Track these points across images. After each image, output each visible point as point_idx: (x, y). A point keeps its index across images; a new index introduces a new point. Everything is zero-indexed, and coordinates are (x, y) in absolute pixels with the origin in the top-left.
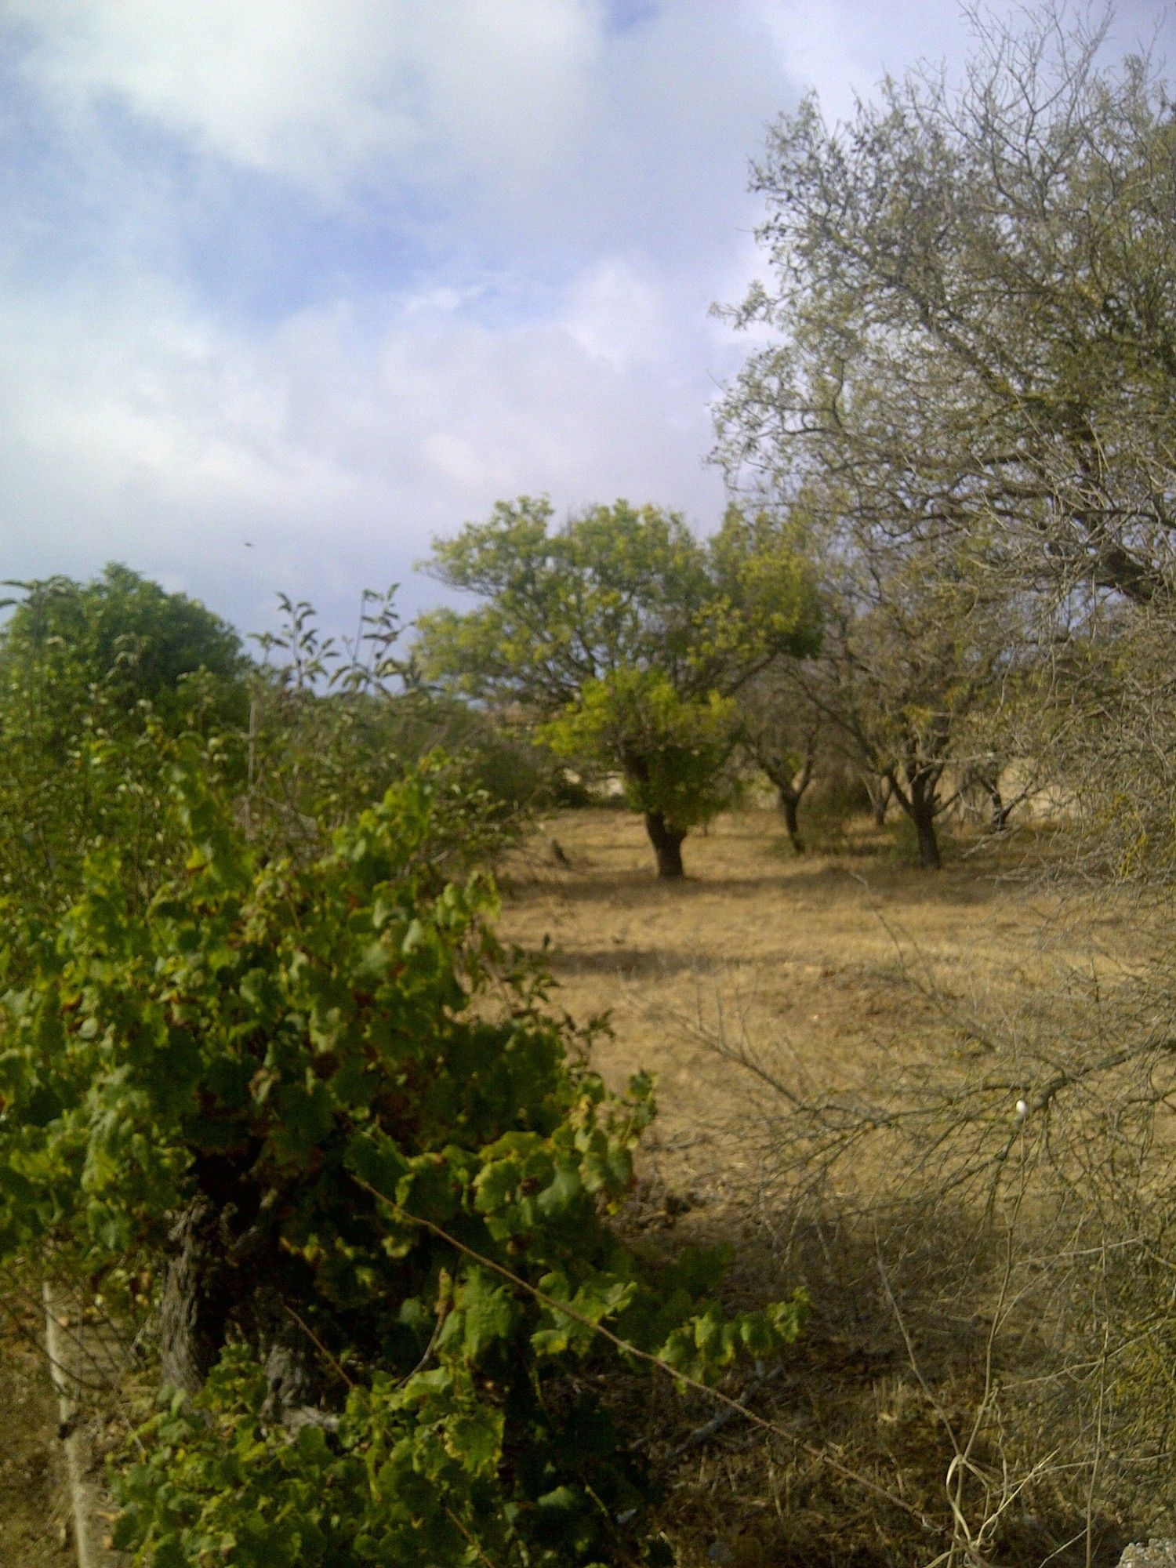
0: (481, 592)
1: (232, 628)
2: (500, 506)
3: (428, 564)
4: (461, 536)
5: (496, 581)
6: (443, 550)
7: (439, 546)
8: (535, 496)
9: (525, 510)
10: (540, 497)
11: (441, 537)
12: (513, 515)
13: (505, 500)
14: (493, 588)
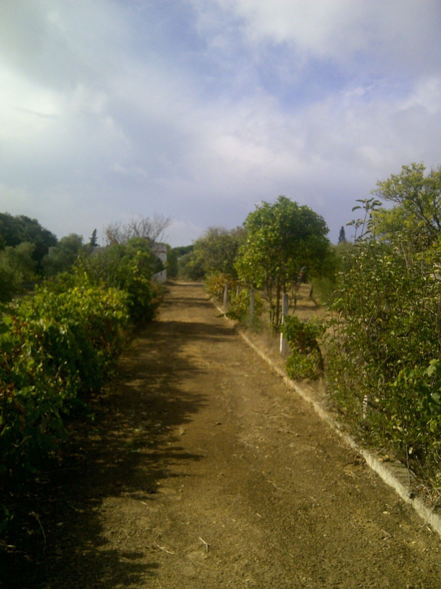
0: (395, 201)
1: (321, 217)
2: (404, 167)
3: (376, 191)
4: (388, 179)
5: (401, 196)
6: (382, 185)
7: (379, 184)
8: (418, 162)
9: (414, 168)
10: (420, 163)
11: (381, 180)
12: (409, 170)
13: (406, 165)
14: (400, 199)
